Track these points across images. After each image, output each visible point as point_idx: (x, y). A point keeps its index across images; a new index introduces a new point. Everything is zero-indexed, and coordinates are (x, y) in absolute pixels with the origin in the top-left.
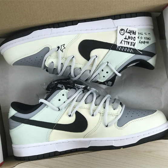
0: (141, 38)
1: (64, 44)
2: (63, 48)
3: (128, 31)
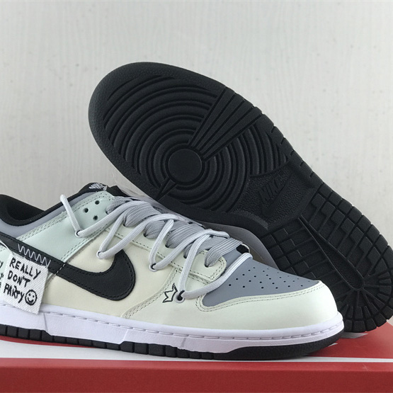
1: (164, 302)
3: (19, 296)
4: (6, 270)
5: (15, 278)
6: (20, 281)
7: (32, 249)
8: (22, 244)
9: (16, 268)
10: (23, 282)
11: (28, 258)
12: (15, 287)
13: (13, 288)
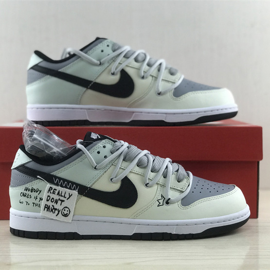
0: (36, 198)
1: (158, 206)
2: (161, 201)
3: (57, 212)
4: (45, 195)
5: (53, 200)
6: (56, 202)
7: (64, 180)
8: (56, 177)
9: (53, 193)
11: (62, 186)
12: (53, 206)
13: (51, 206)
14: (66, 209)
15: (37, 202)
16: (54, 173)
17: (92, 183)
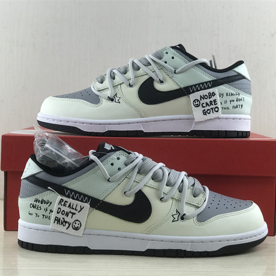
0: (47, 210)
1: (173, 222)
2: (176, 217)
3: (67, 225)
4: (55, 207)
5: (63, 213)
6: (67, 214)
7: (76, 192)
8: (68, 189)
9: (64, 205)
10: (70, 215)
11: (73, 198)
12: (63, 219)
13: (61, 219)
14: (77, 222)
15: (47, 214)
16: (65, 185)
17: (104, 196)
